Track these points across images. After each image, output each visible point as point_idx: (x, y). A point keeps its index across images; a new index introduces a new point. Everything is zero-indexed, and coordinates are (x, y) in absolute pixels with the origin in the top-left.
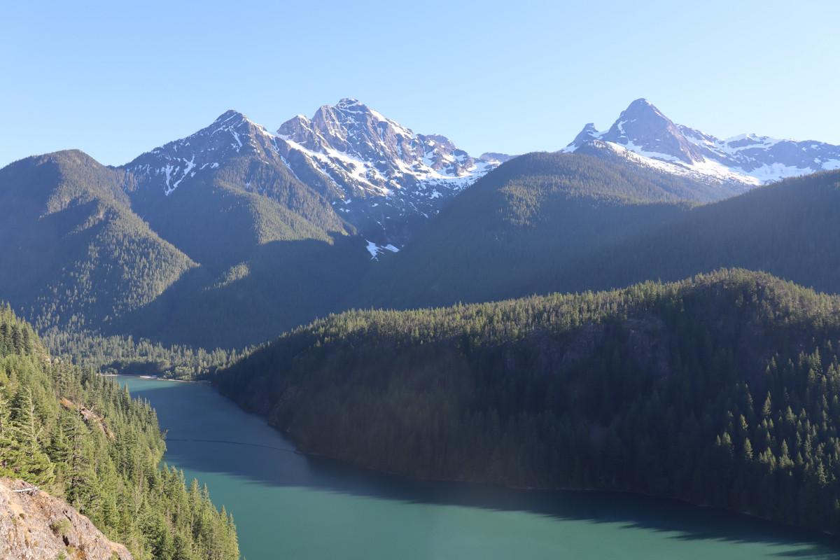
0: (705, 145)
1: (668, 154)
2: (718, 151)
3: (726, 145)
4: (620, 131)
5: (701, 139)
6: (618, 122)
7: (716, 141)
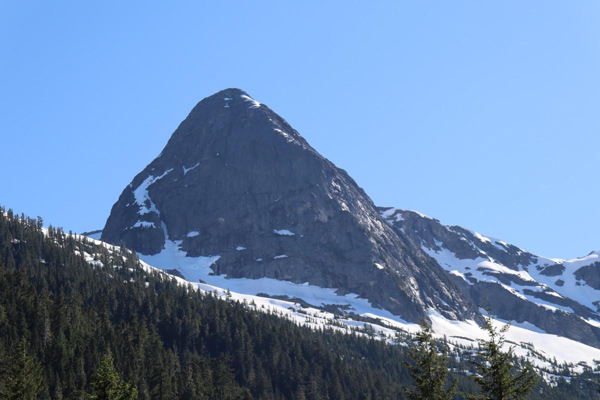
0: (487, 272)
1: (325, 285)
2: (538, 295)
3: (568, 277)
4: (137, 207)
5: (474, 255)
6: (138, 180)
7: (532, 266)
